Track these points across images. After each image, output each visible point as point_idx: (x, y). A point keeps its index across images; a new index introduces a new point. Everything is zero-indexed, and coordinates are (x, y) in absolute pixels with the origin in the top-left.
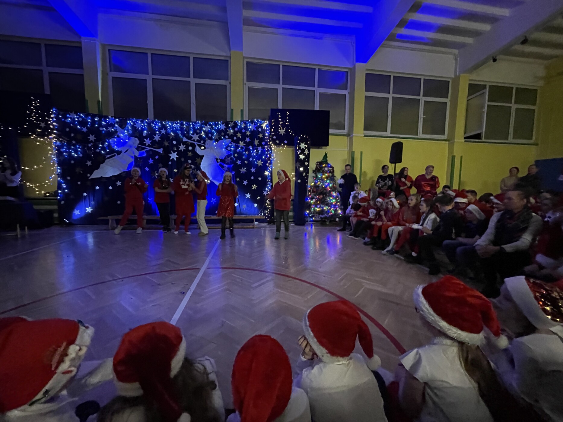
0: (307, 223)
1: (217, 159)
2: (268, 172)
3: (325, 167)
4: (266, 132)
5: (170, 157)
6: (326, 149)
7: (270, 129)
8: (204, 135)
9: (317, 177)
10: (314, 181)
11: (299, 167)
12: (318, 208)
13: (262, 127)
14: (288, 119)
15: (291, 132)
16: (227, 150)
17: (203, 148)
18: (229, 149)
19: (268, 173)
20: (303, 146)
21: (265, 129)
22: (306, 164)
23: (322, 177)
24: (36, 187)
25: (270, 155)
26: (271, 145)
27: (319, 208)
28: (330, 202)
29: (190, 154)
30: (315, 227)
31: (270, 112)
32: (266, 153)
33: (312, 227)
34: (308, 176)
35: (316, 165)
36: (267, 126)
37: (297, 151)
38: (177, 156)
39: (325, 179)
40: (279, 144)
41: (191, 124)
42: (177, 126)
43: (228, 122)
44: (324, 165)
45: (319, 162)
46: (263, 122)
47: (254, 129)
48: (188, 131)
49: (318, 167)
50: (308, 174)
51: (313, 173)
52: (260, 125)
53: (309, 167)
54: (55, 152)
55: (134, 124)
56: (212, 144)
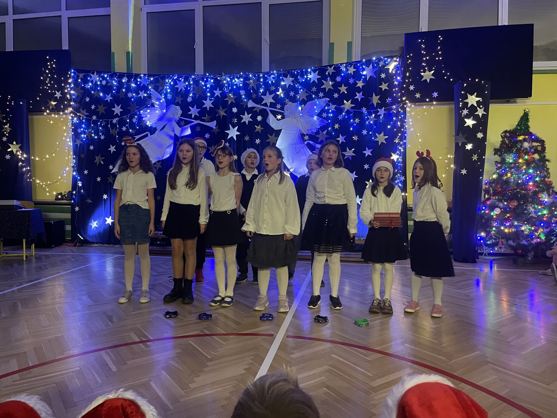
0: (480, 257)
1: (303, 135)
2: (398, 154)
3: (525, 140)
4: (396, 78)
5: (228, 134)
6: (525, 102)
7: (404, 73)
8: (282, 95)
9: (503, 161)
10: (498, 171)
11: (465, 144)
12: (506, 227)
13: (388, 69)
14: (440, 50)
15: (447, 75)
16: (322, 117)
17: (279, 117)
18: (324, 115)
19: (398, 157)
20: (472, 100)
21: (394, 72)
22: (480, 135)
23: (515, 162)
24: (46, 185)
25: (403, 121)
26: (406, 104)
27: (510, 227)
28: (534, 215)
29: (258, 128)
30: (497, 268)
31: (403, 39)
32: (394, 118)
33: (491, 268)
34: (483, 161)
35: (502, 137)
36: (396, 68)
37: (458, 111)
38: (239, 133)
39: (525, 167)
40: (421, 100)
41: (261, 77)
42: (239, 81)
43: (324, 68)
44: (522, 137)
45: (510, 132)
46: (389, 60)
47: (373, 75)
48: (256, 89)
49: (507, 141)
50: (484, 157)
51: (495, 154)
52: (384, 66)
53: (486, 143)
54: (71, 133)
55: (176, 83)
56: (295, 108)
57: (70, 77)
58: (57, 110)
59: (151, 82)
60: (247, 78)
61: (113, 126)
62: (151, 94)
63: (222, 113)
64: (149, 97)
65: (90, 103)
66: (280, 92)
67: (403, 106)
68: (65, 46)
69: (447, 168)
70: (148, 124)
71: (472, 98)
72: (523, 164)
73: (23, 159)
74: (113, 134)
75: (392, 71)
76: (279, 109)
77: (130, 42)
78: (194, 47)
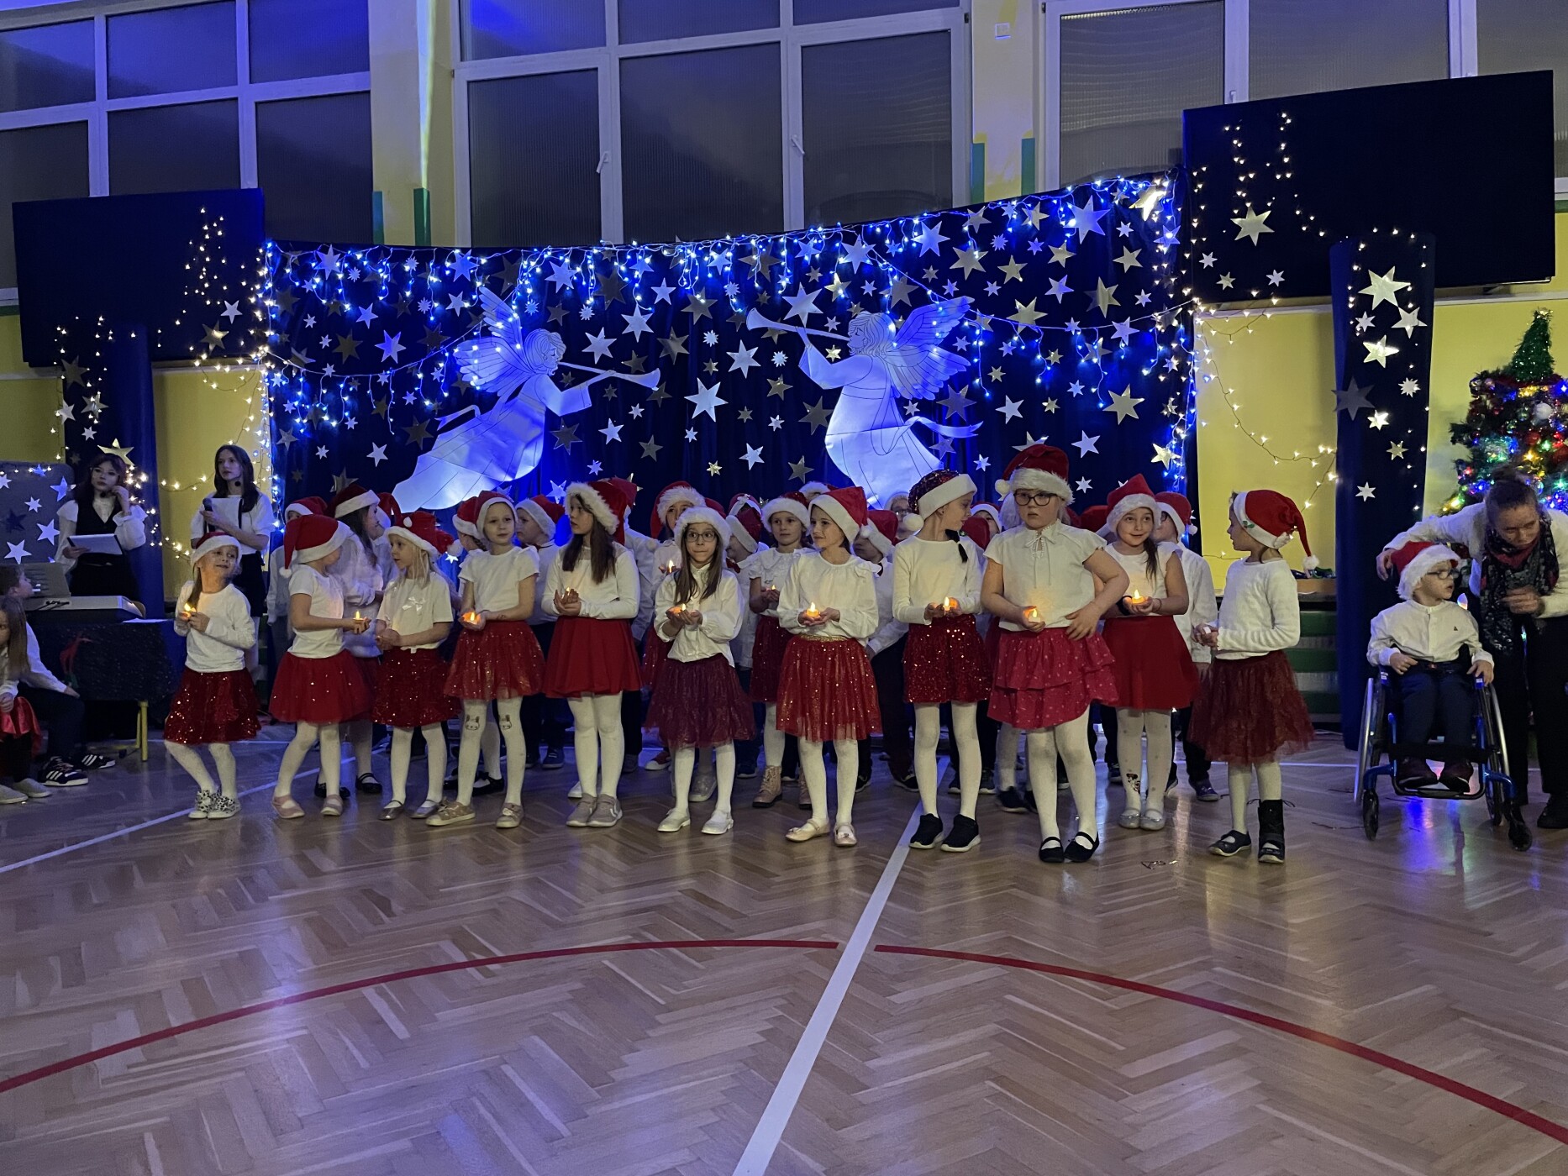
1: (901, 402)
2: (1173, 448)
3: (1540, 397)
4: (1162, 234)
5: (694, 405)
6: (1536, 292)
7: (1185, 221)
8: (841, 292)
9: (1479, 460)
10: (1465, 488)
11: (1365, 414)
13: (1139, 212)
14: (1285, 153)
15: (1308, 223)
17: (834, 353)
18: (961, 344)
19: (1173, 454)
20: (1384, 288)
21: (1155, 219)
22: (1409, 387)
23: (1515, 460)
25: (1184, 354)
26: (1192, 305)
29: (778, 386)
31: (1178, 128)
34: (1420, 461)
35: (1473, 391)
36: (1164, 206)
37: (1343, 320)
38: (722, 402)
39: (1542, 474)
40: (1236, 296)
41: (782, 245)
42: (719, 260)
43: (957, 213)
44: (1532, 388)
45: (1495, 376)
46: (1141, 185)
47: (1095, 227)
48: (768, 278)
49: (1488, 402)
50: (1423, 449)
51: (1454, 441)
52: (1125, 203)
53: (1427, 409)
54: (266, 415)
55: (547, 270)
56: (879, 326)
57: (263, 263)
58: (227, 351)
59: (482, 271)
60: (743, 251)
61: (380, 391)
62: (480, 302)
63: (676, 346)
64: (477, 310)
65: (319, 331)
66: (838, 288)
67: (1184, 313)
68: (249, 181)
69: (1318, 484)
70: (474, 381)
71: (1384, 282)
72: (1539, 465)
73: (138, 486)
74: (378, 415)
75: (1150, 216)
76: (833, 331)
77: (424, 163)
78: (598, 171)
